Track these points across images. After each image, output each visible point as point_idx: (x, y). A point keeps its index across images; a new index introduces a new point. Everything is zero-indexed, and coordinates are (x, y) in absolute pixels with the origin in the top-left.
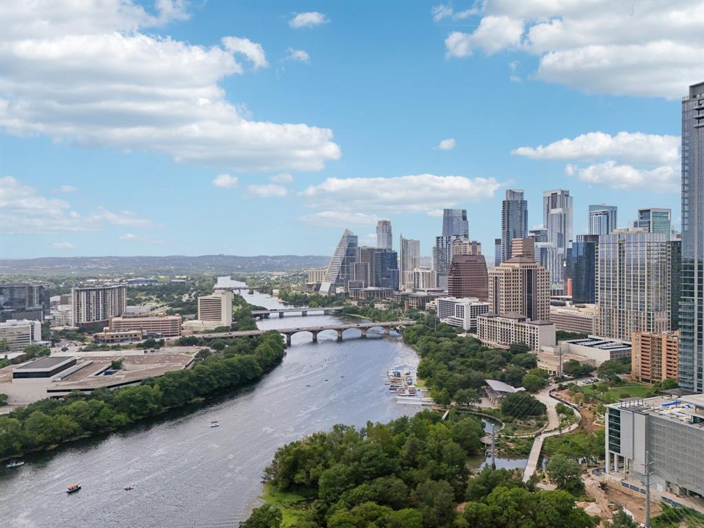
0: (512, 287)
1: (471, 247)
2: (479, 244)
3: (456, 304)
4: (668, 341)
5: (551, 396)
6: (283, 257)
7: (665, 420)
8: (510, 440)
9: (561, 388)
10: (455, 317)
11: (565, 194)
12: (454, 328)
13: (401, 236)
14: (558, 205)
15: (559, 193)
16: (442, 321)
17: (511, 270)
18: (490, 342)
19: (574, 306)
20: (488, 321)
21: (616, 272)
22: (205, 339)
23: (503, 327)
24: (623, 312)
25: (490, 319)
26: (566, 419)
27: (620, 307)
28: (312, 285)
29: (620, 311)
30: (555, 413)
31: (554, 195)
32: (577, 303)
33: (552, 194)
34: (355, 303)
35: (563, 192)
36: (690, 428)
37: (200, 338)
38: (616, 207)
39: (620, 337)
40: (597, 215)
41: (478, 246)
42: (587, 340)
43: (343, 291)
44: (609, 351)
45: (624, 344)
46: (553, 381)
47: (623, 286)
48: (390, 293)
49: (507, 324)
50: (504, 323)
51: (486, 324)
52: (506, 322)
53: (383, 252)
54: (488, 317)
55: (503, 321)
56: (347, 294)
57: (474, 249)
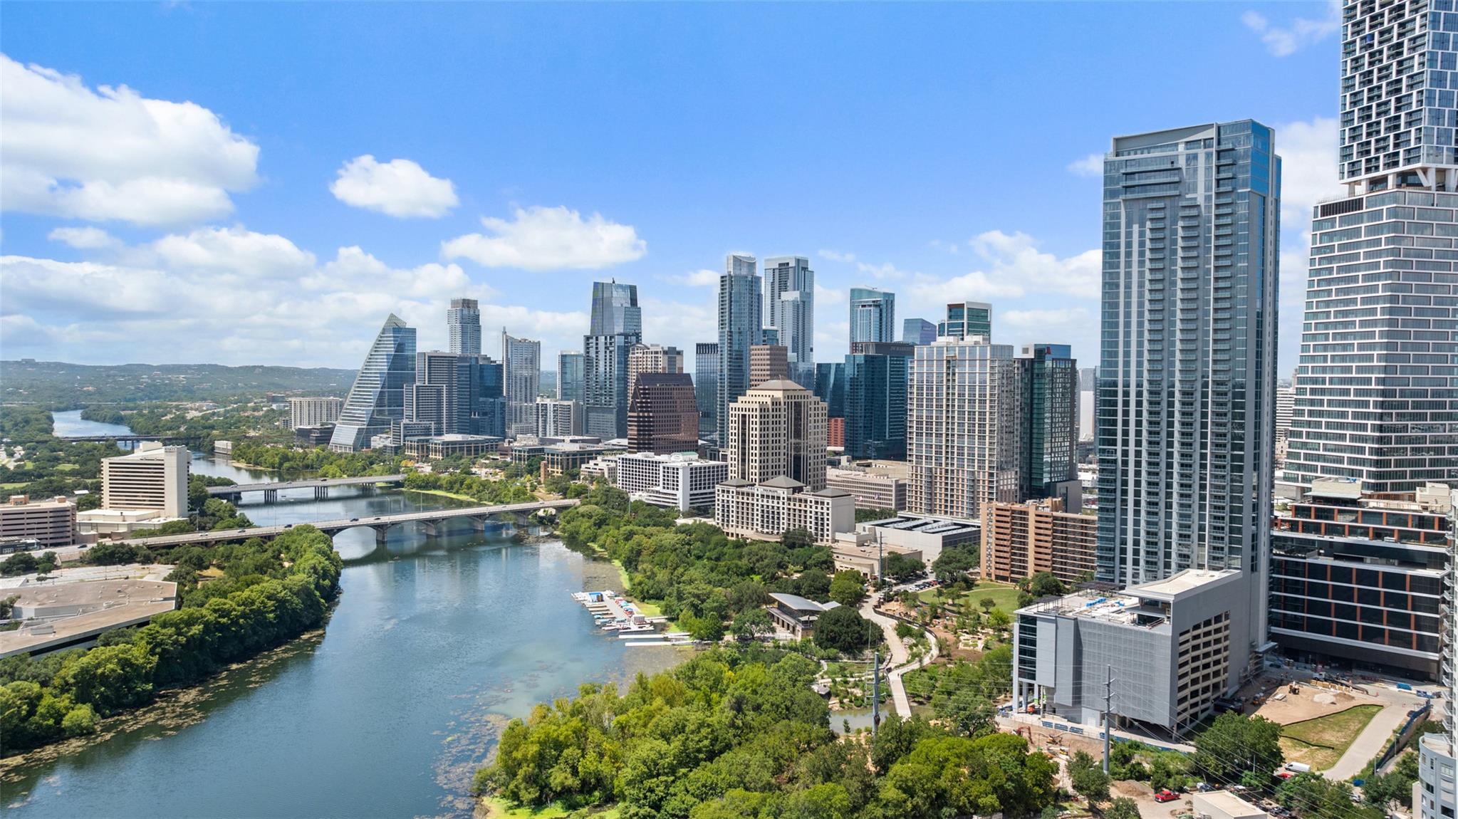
0: (770, 432)
1: (666, 357)
2: (680, 353)
3: (661, 465)
4: (1037, 515)
5: (876, 612)
6: (189, 367)
7: (1100, 625)
8: (851, 684)
9: (889, 599)
10: (660, 489)
11: (802, 266)
12: (661, 510)
13: (505, 333)
14: (790, 283)
15: (792, 264)
16: (635, 497)
17: (769, 403)
18: (740, 531)
19: (854, 464)
20: (738, 493)
21: (942, 406)
22: (150, 547)
23: (765, 503)
24: (952, 471)
25: (740, 490)
26: (916, 645)
27: (947, 464)
28: (310, 431)
29: (947, 471)
30: (897, 638)
31: (784, 266)
32: (860, 459)
33: (780, 265)
34: (427, 469)
35: (798, 261)
36: (1136, 632)
37: (138, 547)
38: (893, 295)
39: (946, 512)
40: (863, 306)
41: (678, 357)
42: (897, 519)
43: (388, 443)
44: (939, 536)
45: (955, 524)
46: (872, 589)
47: (953, 429)
48: (493, 447)
49: (773, 497)
50: (768, 497)
51: (733, 499)
52: (770, 494)
53: (473, 362)
54: (737, 487)
55: (765, 493)
56: (397, 450)
57: (672, 362)
